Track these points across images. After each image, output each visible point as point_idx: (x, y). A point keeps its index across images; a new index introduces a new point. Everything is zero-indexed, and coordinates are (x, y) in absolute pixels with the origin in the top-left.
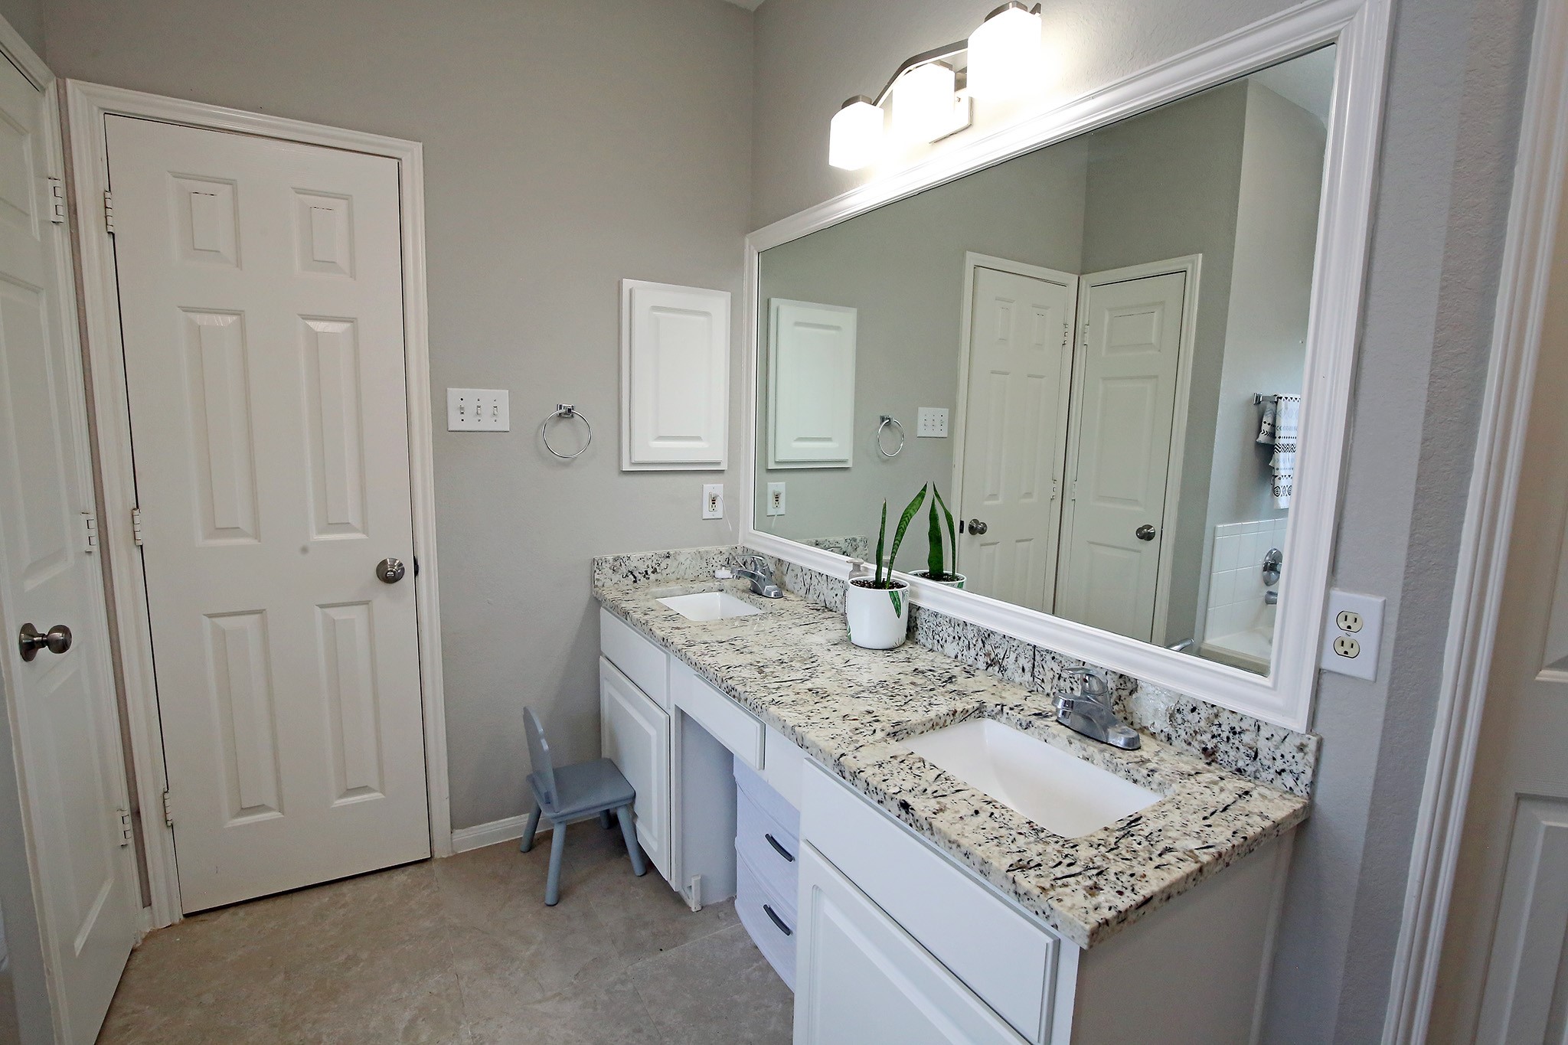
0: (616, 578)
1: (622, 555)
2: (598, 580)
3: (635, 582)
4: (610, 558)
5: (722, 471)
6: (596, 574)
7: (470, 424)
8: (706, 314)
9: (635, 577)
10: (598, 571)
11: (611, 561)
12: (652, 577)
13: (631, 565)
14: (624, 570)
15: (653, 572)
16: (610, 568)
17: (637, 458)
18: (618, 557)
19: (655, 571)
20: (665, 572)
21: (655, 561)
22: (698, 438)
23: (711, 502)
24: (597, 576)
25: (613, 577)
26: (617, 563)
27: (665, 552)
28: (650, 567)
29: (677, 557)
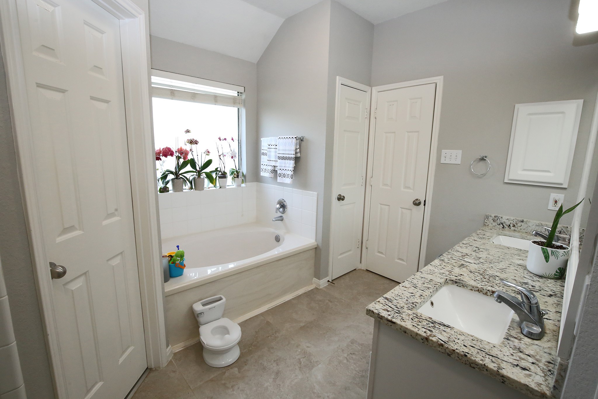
0: (494, 224)
1: (499, 216)
2: (486, 223)
3: (503, 228)
4: (493, 216)
5: (565, 189)
6: (486, 220)
7: (448, 161)
8: (563, 113)
9: (503, 226)
10: (486, 219)
11: (493, 217)
12: (512, 228)
13: (503, 221)
14: (499, 222)
15: (513, 226)
16: (492, 219)
17: (511, 178)
18: (497, 216)
19: (514, 226)
20: (519, 228)
21: (515, 222)
22: (548, 171)
23: (554, 202)
24: (486, 221)
25: (493, 223)
26: (496, 218)
27: (521, 219)
28: (512, 224)
29: (528, 223)
